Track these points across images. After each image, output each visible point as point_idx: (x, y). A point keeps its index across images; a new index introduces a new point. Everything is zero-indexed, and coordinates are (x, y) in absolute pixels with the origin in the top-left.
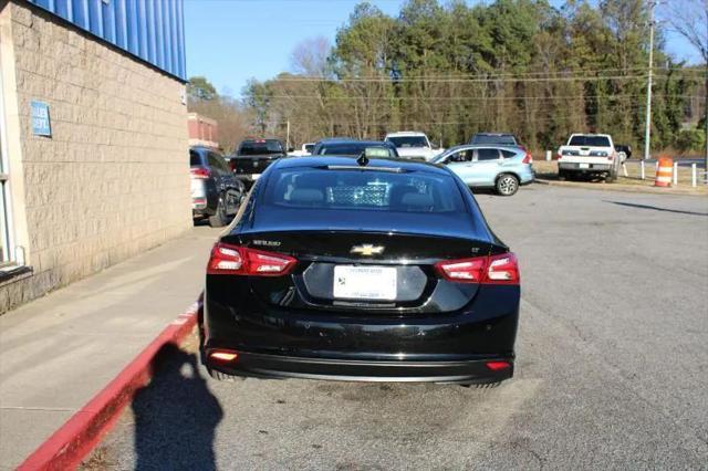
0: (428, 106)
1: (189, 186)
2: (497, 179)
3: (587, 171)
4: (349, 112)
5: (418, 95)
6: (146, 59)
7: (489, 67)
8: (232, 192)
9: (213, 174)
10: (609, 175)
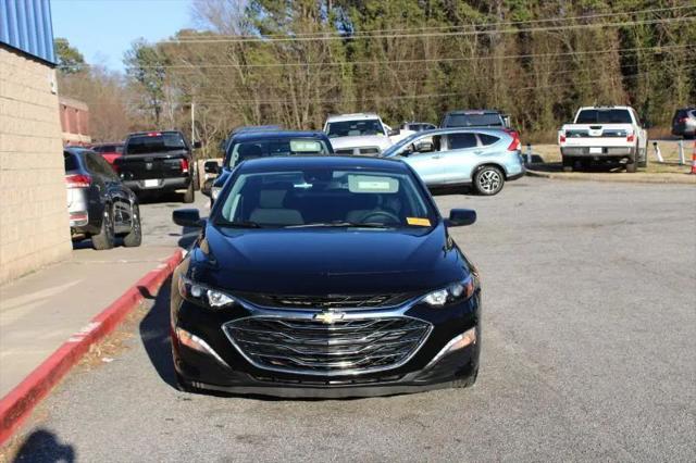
0: (394, 73)
1: (65, 198)
2: (475, 173)
3: (601, 157)
4: (281, 86)
5: (379, 57)
6: (8, 42)
7: (477, 13)
8: (120, 204)
9: (94, 181)
10: (630, 162)
